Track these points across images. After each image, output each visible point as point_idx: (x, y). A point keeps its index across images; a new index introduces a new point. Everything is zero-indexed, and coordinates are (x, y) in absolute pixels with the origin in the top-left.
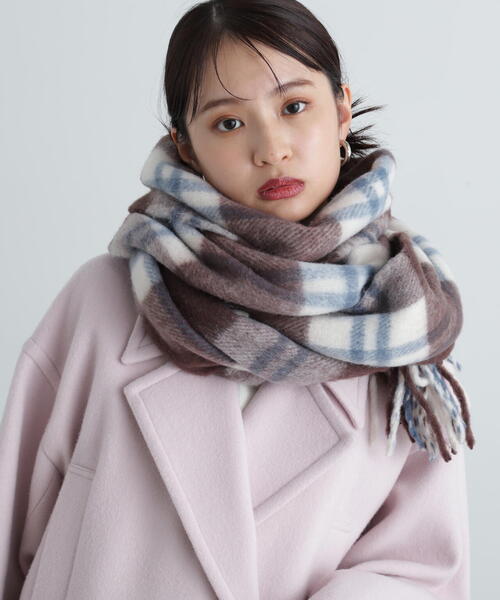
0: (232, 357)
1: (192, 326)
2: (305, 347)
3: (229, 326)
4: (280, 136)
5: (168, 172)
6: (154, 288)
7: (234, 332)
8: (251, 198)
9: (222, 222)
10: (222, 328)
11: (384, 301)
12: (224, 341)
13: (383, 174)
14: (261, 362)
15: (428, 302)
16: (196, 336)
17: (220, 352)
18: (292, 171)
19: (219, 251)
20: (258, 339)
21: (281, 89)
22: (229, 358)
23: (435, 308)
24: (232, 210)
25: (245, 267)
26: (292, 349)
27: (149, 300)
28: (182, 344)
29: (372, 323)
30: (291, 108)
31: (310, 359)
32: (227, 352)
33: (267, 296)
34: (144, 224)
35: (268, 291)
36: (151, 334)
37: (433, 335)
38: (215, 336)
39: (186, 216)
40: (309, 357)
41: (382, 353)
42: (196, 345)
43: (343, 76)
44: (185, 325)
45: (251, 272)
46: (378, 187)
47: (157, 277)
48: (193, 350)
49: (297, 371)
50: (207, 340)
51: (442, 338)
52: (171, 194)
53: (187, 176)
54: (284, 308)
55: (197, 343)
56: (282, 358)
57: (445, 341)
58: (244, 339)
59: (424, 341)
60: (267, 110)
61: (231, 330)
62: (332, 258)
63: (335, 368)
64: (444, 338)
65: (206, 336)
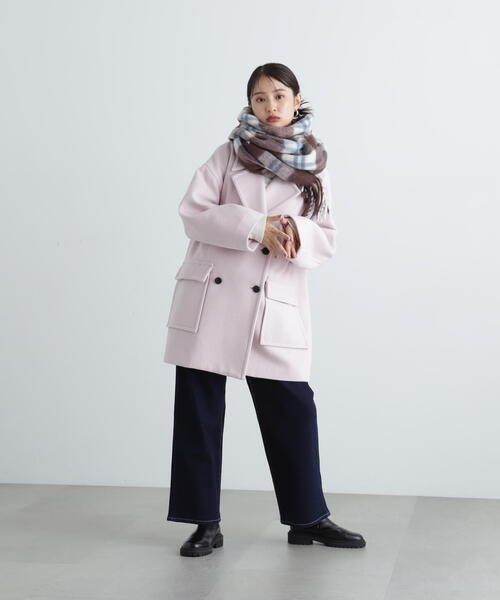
2: (282, 161)
3: (262, 153)
4: (274, 104)
5: (245, 115)
6: (240, 147)
8: (264, 121)
11: (304, 151)
12: (261, 158)
13: (308, 119)
14: (271, 165)
18: (276, 114)
20: (270, 158)
21: (276, 91)
26: (279, 162)
29: (300, 158)
30: (279, 97)
31: (284, 165)
36: (241, 162)
38: (259, 156)
41: (303, 164)
46: (306, 122)
50: (256, 159)
51: (320, 164)
53: (250, 116)
54: (278, 149)
56: (276, 164)
58: (266, 159)
59: (315, 164)
60: (272, 97)
61: (262, 155)
62: (292, 138)
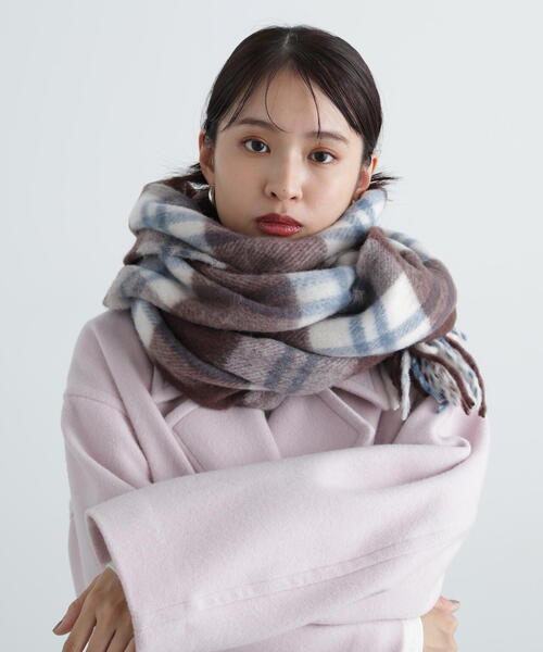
0: (244, 377)
1: (199, 357)
2: (312, 353)
3: (235, 347)
6: (156, 330)
7: (240, 353)
9: (208, 249)
10: (229, 351)
12: (234, 364)
14: (274, 375)
15: (410, 276)
16: (206, 366)
17: (233, 375)
19: (209, 282)
20: (265, 354)
22: (242, 379)
23: (420, 280)
24: (218, 235)
25: (235, 294)
27: (154, 342)
28: (194, 377)
31: (320, 363)
32: (239, 373)
33: (263, 319)
34: (134, 273)
35: (263, 313)
37: (427, 307)
38: (224, 361)
39: (176, 250)
40: (319, 362)
42: (207, 374)
43: (377, 147)
44: (193, 358)
45: (241, 298)
47: (157, 319)
48: (206, 380)
49: (310, 378)
50: (217, 368)
51: (437, 308)
52: (160, 230)
54: (282, 326)
55: (208, 373)
56: (293, 367)
57: (442, 310)
59: (421, 314)
61: (238, 351)
63: (347, 367)
64: (440, 308)
65: (215, 363)
